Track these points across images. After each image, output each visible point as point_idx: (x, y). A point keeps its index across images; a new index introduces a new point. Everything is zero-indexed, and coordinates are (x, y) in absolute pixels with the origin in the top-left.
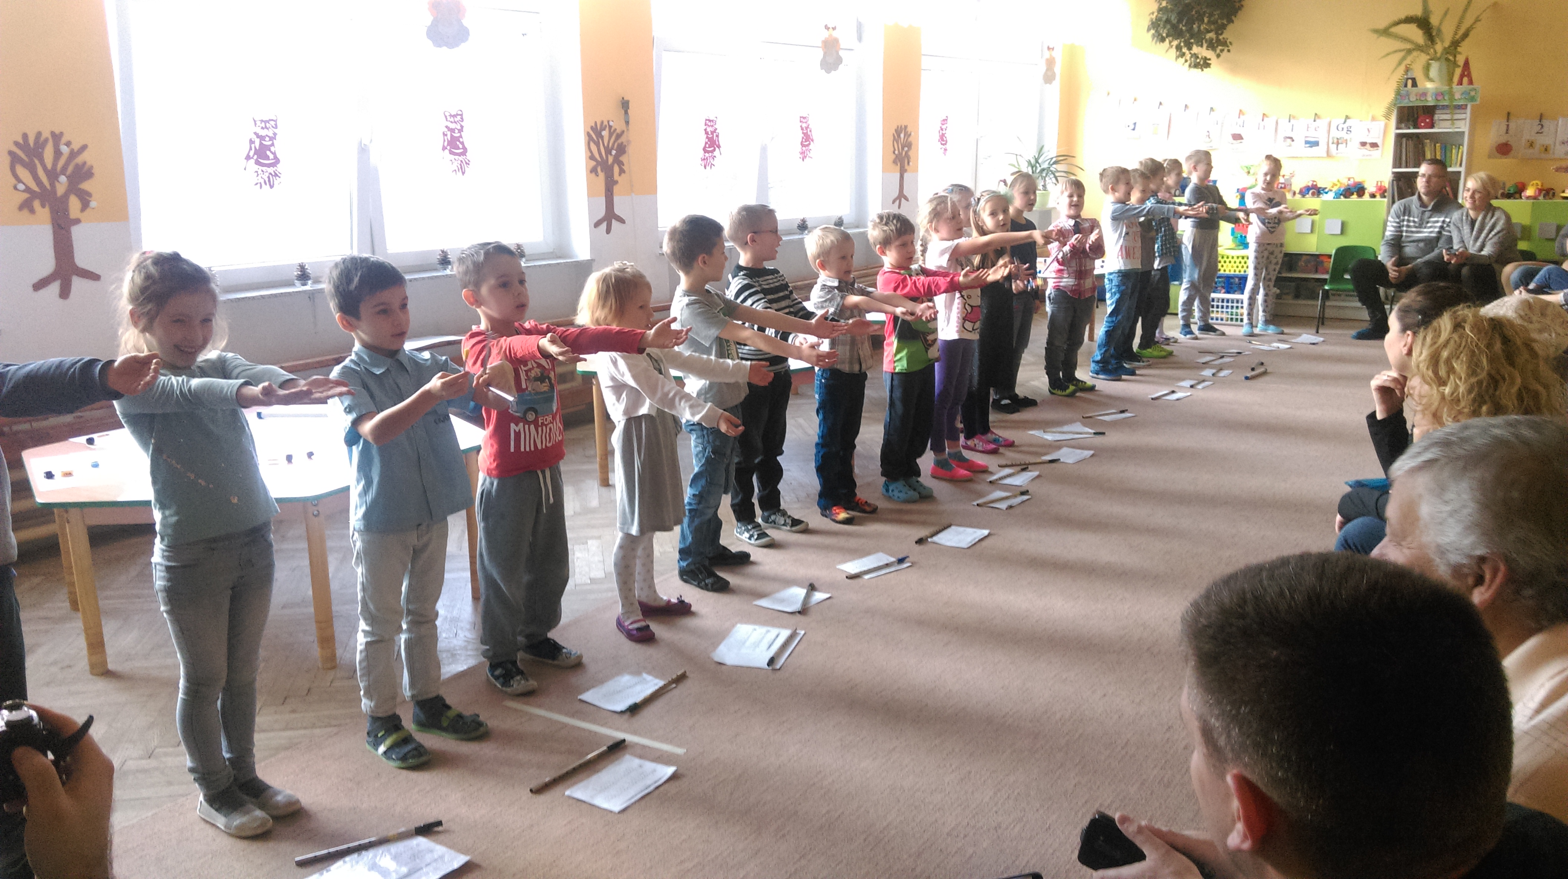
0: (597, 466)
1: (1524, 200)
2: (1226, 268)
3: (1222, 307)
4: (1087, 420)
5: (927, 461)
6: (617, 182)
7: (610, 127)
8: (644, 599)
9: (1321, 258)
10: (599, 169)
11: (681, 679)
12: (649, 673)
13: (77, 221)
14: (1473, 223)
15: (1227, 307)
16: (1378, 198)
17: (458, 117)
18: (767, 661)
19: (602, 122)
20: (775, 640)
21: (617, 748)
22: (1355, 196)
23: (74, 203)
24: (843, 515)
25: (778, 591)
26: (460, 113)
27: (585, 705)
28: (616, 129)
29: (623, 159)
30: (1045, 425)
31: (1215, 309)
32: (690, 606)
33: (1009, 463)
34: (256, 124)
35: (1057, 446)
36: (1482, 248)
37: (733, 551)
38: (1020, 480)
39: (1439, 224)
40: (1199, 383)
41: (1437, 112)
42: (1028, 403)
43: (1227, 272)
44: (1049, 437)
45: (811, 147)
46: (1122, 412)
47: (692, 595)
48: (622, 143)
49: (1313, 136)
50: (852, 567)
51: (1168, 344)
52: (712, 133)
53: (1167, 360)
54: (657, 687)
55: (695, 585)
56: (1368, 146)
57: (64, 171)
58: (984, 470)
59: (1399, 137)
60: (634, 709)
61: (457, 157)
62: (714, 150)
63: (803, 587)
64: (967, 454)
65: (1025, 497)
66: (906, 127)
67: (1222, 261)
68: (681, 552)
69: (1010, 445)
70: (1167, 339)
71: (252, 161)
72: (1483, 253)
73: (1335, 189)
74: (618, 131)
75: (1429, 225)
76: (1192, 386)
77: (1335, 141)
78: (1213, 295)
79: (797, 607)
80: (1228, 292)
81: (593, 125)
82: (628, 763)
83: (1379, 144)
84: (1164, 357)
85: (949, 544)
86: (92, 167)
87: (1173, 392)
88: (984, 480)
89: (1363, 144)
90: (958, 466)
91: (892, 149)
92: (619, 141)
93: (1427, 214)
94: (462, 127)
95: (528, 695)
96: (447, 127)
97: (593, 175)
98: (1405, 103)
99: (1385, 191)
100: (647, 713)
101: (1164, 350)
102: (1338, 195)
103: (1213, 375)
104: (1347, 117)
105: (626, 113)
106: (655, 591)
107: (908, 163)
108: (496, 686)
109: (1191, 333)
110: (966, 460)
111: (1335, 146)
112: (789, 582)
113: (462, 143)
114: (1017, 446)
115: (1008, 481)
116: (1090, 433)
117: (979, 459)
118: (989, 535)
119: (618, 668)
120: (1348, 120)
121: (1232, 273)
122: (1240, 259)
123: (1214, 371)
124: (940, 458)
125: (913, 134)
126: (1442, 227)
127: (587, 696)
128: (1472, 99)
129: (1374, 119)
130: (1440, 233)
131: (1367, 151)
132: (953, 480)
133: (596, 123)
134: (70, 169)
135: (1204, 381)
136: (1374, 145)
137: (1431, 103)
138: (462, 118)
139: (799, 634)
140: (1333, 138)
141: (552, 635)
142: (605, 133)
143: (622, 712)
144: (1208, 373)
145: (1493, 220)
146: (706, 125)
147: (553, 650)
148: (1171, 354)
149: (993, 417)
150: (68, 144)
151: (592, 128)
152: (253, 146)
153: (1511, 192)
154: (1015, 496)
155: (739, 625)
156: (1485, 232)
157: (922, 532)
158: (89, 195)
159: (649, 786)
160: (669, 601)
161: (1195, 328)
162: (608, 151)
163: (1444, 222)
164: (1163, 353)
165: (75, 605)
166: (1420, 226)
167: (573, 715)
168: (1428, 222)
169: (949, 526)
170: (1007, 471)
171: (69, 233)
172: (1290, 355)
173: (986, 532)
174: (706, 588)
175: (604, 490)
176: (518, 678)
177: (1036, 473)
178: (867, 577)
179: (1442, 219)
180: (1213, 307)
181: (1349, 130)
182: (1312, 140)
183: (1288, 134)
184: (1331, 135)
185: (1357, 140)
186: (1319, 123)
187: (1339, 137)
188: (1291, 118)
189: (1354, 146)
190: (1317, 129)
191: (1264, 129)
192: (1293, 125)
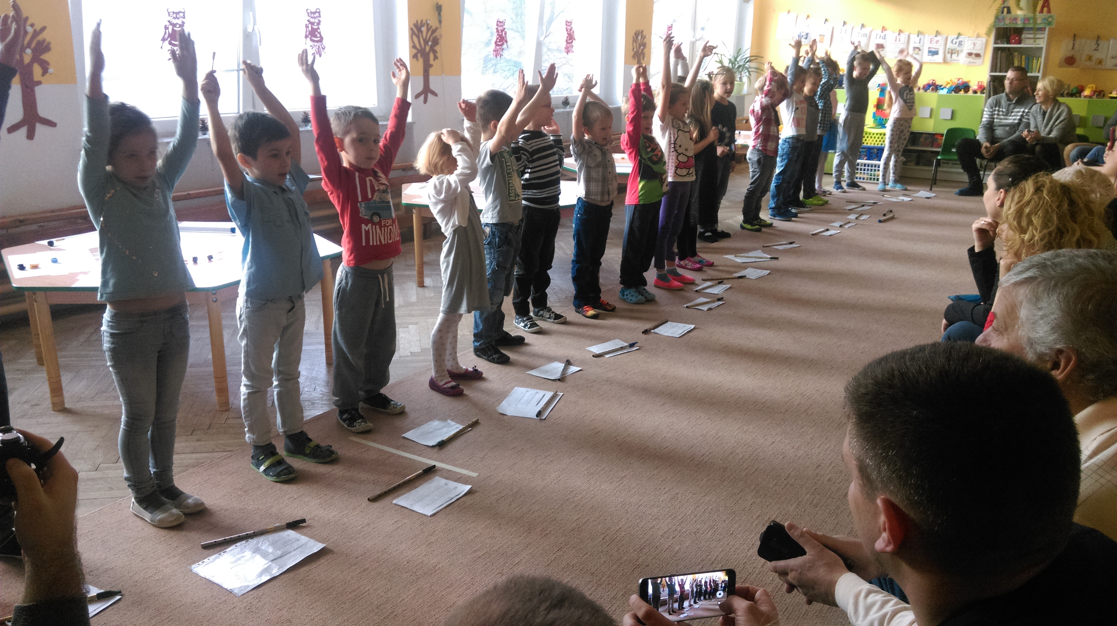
0: (415, 273)
1: (1082, 98)
2: (869, 142)
3: (864, 170)
4: (765, 248)
5: (651, 275)
6: (431, 66)
7: (428, 25)
8: (450, 368)
9: (936, 136)
10: (419, 55)
11: (475, 424)
12: (452, 420)
13: (39, 83)
14: (1044, 113)
15: (868, 170)
16: (979, 94)
17: (316, 14)
18: (536, 413)
19: (422, 21)
20: (541, 399)
21: (430, 471)
22: (962, 92)
23: (37, 70)
24: (591, 312)
25: (544, 365)
26: (318, 10)
27: (406, 441)
28: (431, 27)
29: (437, 48)
30: (736, 251)
31: (859, 171)
32: (482, 374)
33: (710, 278)
34: (169, 15)
35: (744, 266)
36: (1050, 132)
37: (513, 336)
38: (718, 290)
39: (1020, 114)
40: (846, 224)
41: (1024, 32)
42: (725, 235)
43: (869, 145)
44: (739, 260)
45: (574, 44)
46: (791, 243)
47: (483, 365)
48: (436, 37)
49: (934, 46)
50: (597, 349)
51: (825, 196)
52: (502, 31)
53: (824, 207)
54: (458, 430)
55: (485, 359)
56: (973, 56)
57: (29, 46)
58: (692, 283)
59: (996, 50)
60: (442, 445)
61: (315, 44)
62: (503, 44)
63: (562, 362)
64: (680, 271)
65: (721, 303)
66: (642, 32)
67: (866, 136)
68: (475, 335)
69: (711, 265)
70: (825, 192)
71: (167, 42)
72: (1051, 136)
73: (948, 86)
74: (434, 28)
75: (1013, 114)
76: (841, 226)
77: (950, 51)
78: (859, 161)
79: (558, 376)
80: (868, 159)
81: (415, 22)
82: (437, 482)
83: (982, 54)
84: (822, 205)
85: (666, 334)
86: (49, 43)
87: (827, 230)
88: (692, 290)
89: (970, 54)
90: (674, 279)
91: (632, 48)
92: (434, 35)
93: (1012, 106)
94: (320, 21)
95: (366, 433)
96: (308, 21)
97: (415, 59)
98: (1001, 25)
99: (984, 89)
100: (451, 448)
101: (822, 200)
102: (950, 91)
103: (856, 218)
104: (959, 35)
105: (439, 14)
106: (457, 363)
107: (643, 58)
108: (343, 426)
109: (841, 188)
110: (680, 275)
111: (950, 55)
112: (551, 359)
113: (320, 33)
114: (715, 266)
115: (709, 291)
116: (767, 258)
117: (689, 275)
118: (694, 328)
119: (430, 415)
120: (959, 37)
121: (872, 145)
122: (879, 135)
123: (857, 216)
124: (661, 273)
125: (647, 36)
126: (1022, 116)
127: (408, 435)
128: (1050, 23)
129: (978, 36)
130: (1020, 120)
131: (970, 59)
132: (670, 289)
133: (417, 21)
134: (33, 45)
135: (849, 223)
136: (978, 55)
137: (1020, 24)
138: (319, 14)
139: (559, 395)
140: (949, 49)
141: (383, 391)
142: (424, 29)
143: (433, 447)
144: (852, 217)
145: (1059, 112)
146: (497, 25)
147: (384, 402)
148: (826, 202)
149: (699, 245)
150: (32, 25)
151: (414, 25)
152: (167, 31)
153: (1074, 92)
154: (714, 302)
155: (516, 388)
156: (1053, 120)
157: (647, 326)
158: (47, 63)
159: (452, 498)
160: (467, 370)
161: (844, 185)
162: (426, 42)
163: (1024, 112)
164: (821, 202)
165: (41, 362)
166: (1007, 115)
167: (398, 448)
168: (1012, 112)
169: (667, 322)
170: (708, 284)
171: (33, 91)
172: (912, 206)
173: (692, 326)
174: (493, 361)
175: (420, 289)
176: (360, 421)
177: (729, 286)
178: (607, 356)
179: (1022, 110)
180: (858, 170)
181: (960, 44)
182: (933, 50)
183: (916, 45)
184: (948, 47)
185: (966, 51)
186: (939, 38)
187: (953, 48)
188: (919, 33)
189: (963, 56)
190: (937, 42)
191: (900, 41)
192: (920, 38)
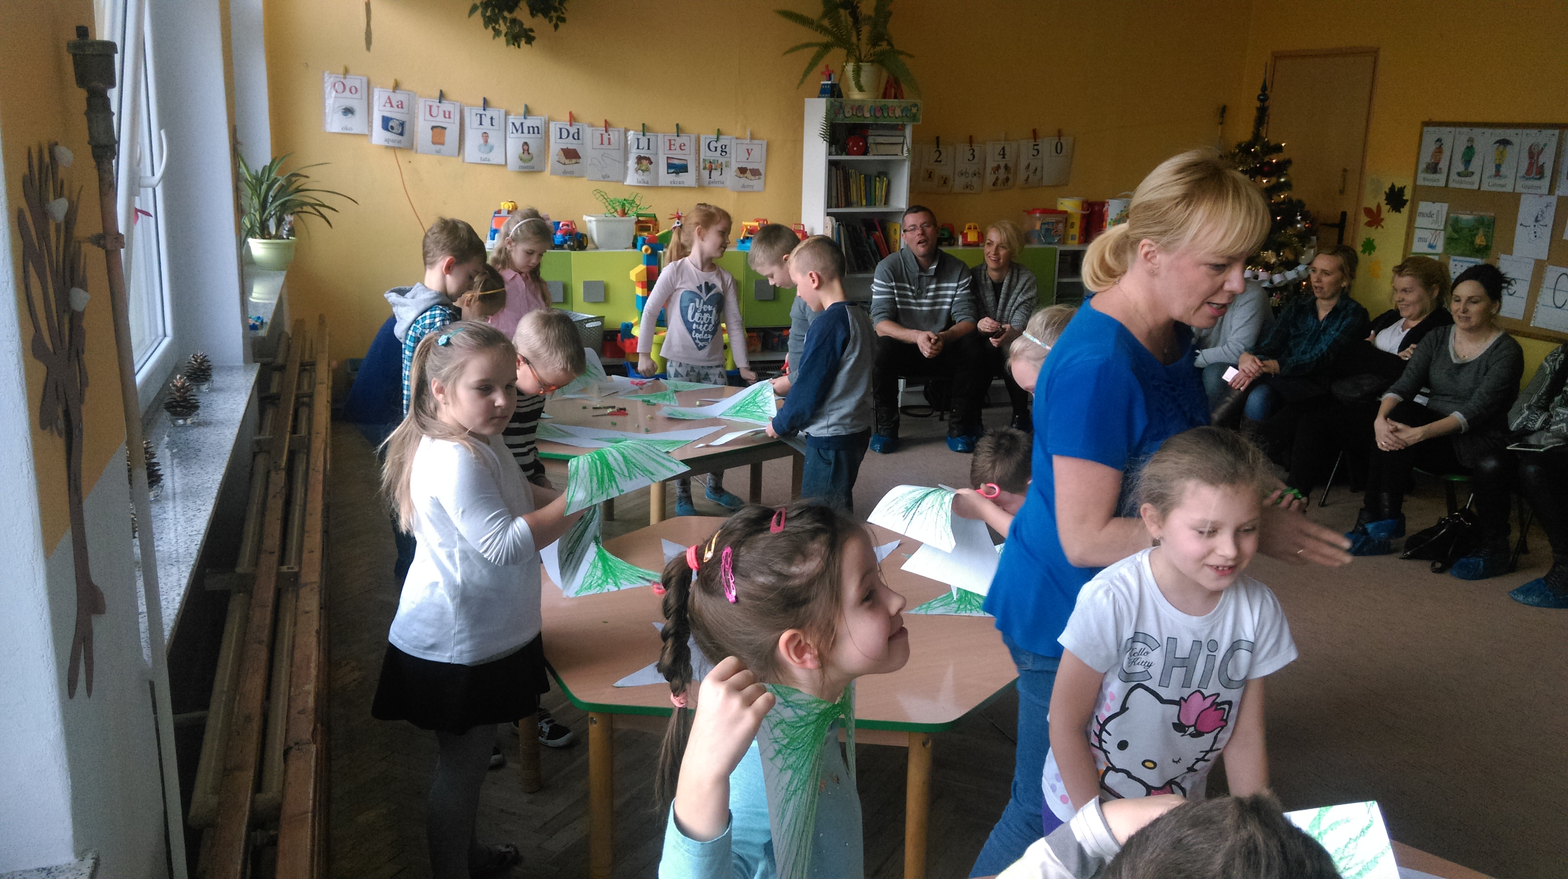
41: (874, 132)
49: (678, 155)
56: (748, 174)
75: (931, 294)
77: (708, 165)
83: (762, 171)
89: (743, 171)
104: (719, 133)
111: (707, 172)
120: (721, 137)
131: (744, 180)
136: (756, 173)
140: (704, 160)
181: (723, 151)
182: (676, 162)
183: (643, 153)
184: (702, 157)
185: (734, 166)
186: (683, 139)
187: (712, 159)
188: (645, 129)
189: (730, 175)
190: (683, 148)
191: (609, 144)
192: (649, 139)
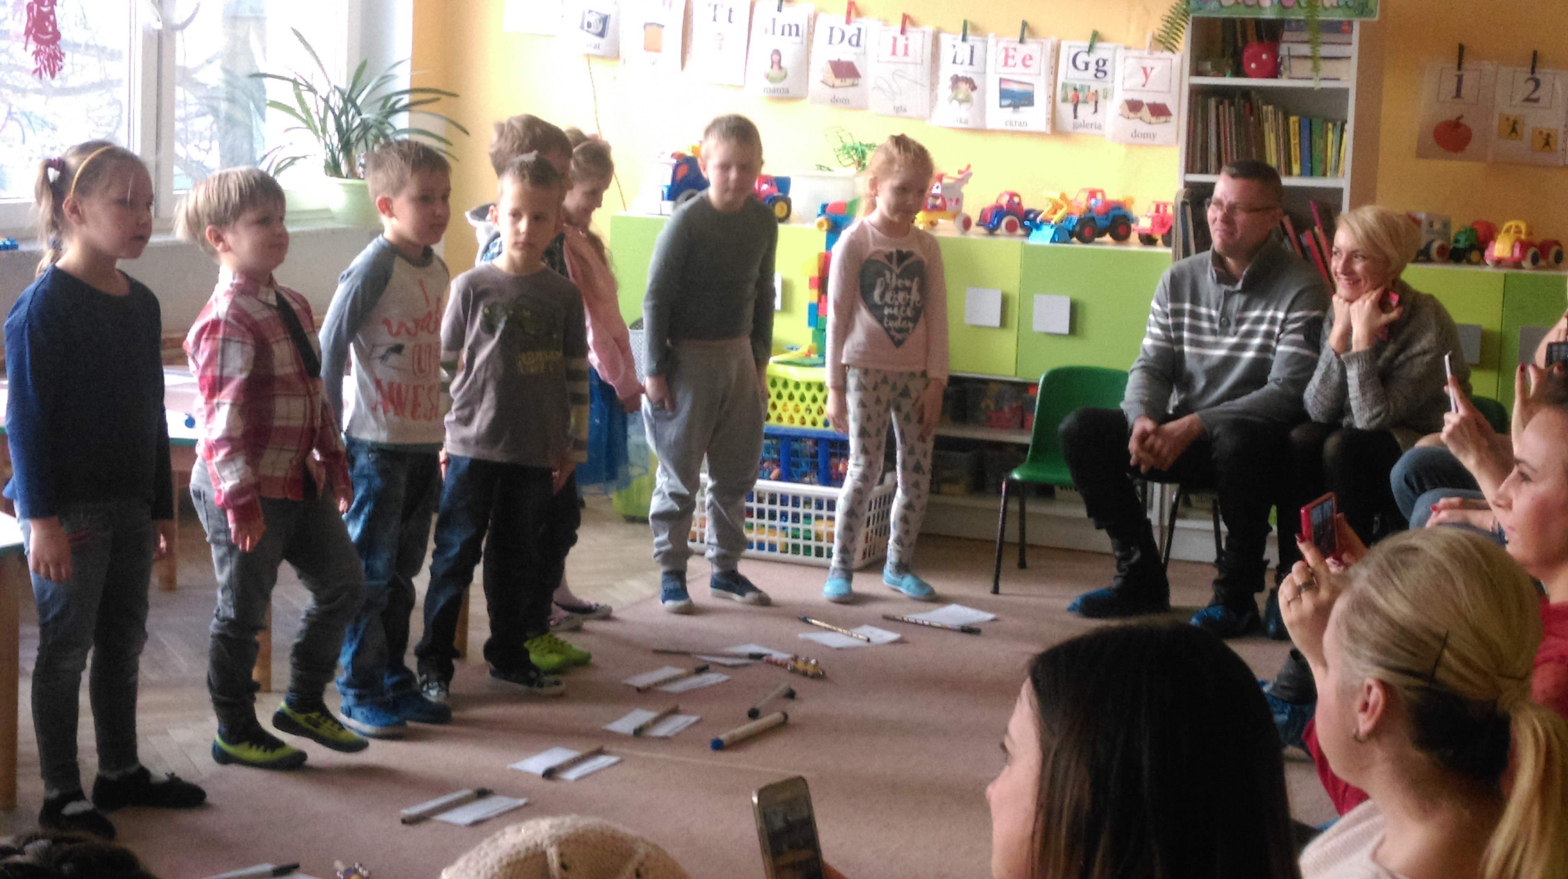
1: (1489, 269)
16: (1159, 248)
39: (1263, 327)
43: (785, 423)
49: (1018, 76)
56: (1145, 112)
59: (1200, 95)
73: (1058, 217)
75: (1243, 327)
77: (1070, 94)
80: (793, 479)
83: (1171, 108)
89: (1134, 106)
93: (1238, 300)
99: (1170, 228)
102: (1063, 235)
104: (1096, 37)
111: (1070, 106)
120: (1098, 45)
121: (797, 424)
131: (1138, 124)
136: (1161, 111)
140: (1064, 86)
153: (1461, 245)
163: (1273, 320)
168: (1240, 322)
179: (1269, 313)
181: (1101, 70)
182: (1015, 87)
183: (962, 71)
184: (1061, 80)
185: (1120, 97)
186: (1031, 47)
187: (1078, 84)
188: (967, 30)
189: (1112, 113)
190: (1028, 63)
191: (906, 54)
192: (972, 48)
